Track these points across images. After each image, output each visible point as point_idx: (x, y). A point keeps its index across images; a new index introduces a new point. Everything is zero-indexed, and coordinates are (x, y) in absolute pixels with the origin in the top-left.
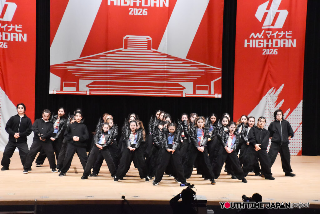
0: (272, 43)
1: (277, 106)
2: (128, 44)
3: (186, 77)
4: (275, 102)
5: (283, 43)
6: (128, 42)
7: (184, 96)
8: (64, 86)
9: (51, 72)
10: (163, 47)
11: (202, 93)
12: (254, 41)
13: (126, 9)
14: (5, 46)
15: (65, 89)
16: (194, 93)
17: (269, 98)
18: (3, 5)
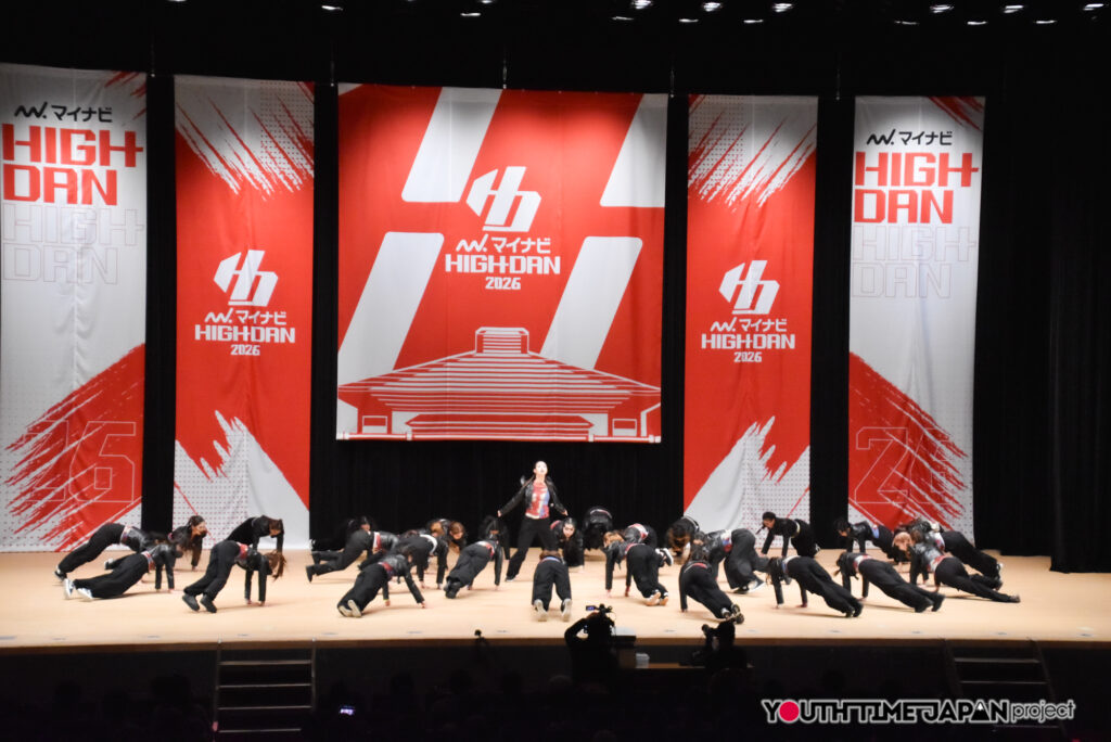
0: (751, 341)
1: (764, 458)
2: (484, 343)
3: (594, 404)
4: (760, 450)
5: (770, 341)
6: (484, 340)
7: (591, 439)
8: (366, 424)
9: (339, 398)
10: (552, 348)
11: (625, 435)
12: (719, 336)
13: (480, 279)
14: (255, 352)
15: (366, 429)
16: (610, 434)
17: (748, 442)
18: (253, 278)
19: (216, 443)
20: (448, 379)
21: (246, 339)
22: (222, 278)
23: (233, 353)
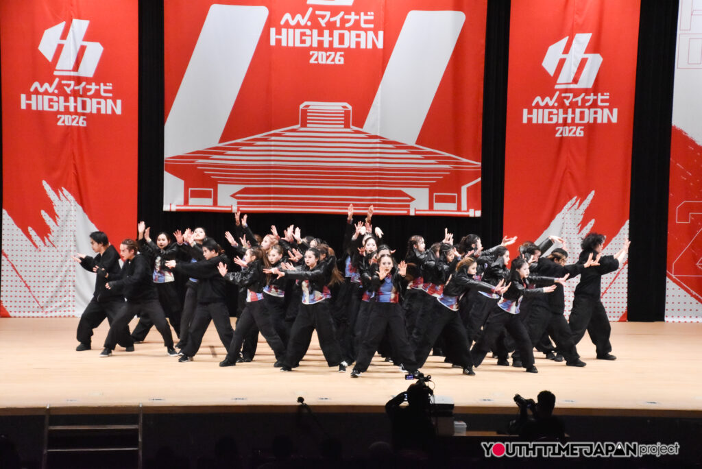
0: (573, 116)
1: (582, 231)
2: (308, 118)
3: (415, 178)
4: (579, 225)
5: (592, 116)
6: (308, 114)
7: (412, 213)
8: (191, 197)
9: (166, 170)
10: (374, 123)
11: (445, 209)
12: (541, 111)
13: (305, 53)
14: (82, 123)
15: (192, 201)
16: (431, 208)
17: (567, 216)
18: (78, 48)
19: (43, 213)
20: (273, 153)
21: (72, 109)
22: (47, 46)
23: (60, 123)
